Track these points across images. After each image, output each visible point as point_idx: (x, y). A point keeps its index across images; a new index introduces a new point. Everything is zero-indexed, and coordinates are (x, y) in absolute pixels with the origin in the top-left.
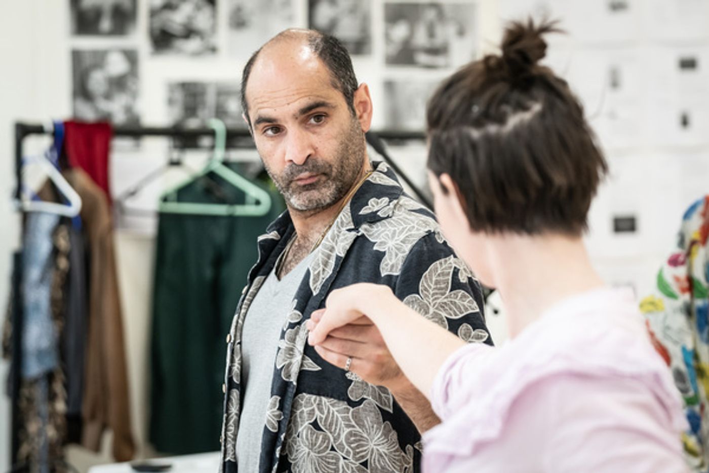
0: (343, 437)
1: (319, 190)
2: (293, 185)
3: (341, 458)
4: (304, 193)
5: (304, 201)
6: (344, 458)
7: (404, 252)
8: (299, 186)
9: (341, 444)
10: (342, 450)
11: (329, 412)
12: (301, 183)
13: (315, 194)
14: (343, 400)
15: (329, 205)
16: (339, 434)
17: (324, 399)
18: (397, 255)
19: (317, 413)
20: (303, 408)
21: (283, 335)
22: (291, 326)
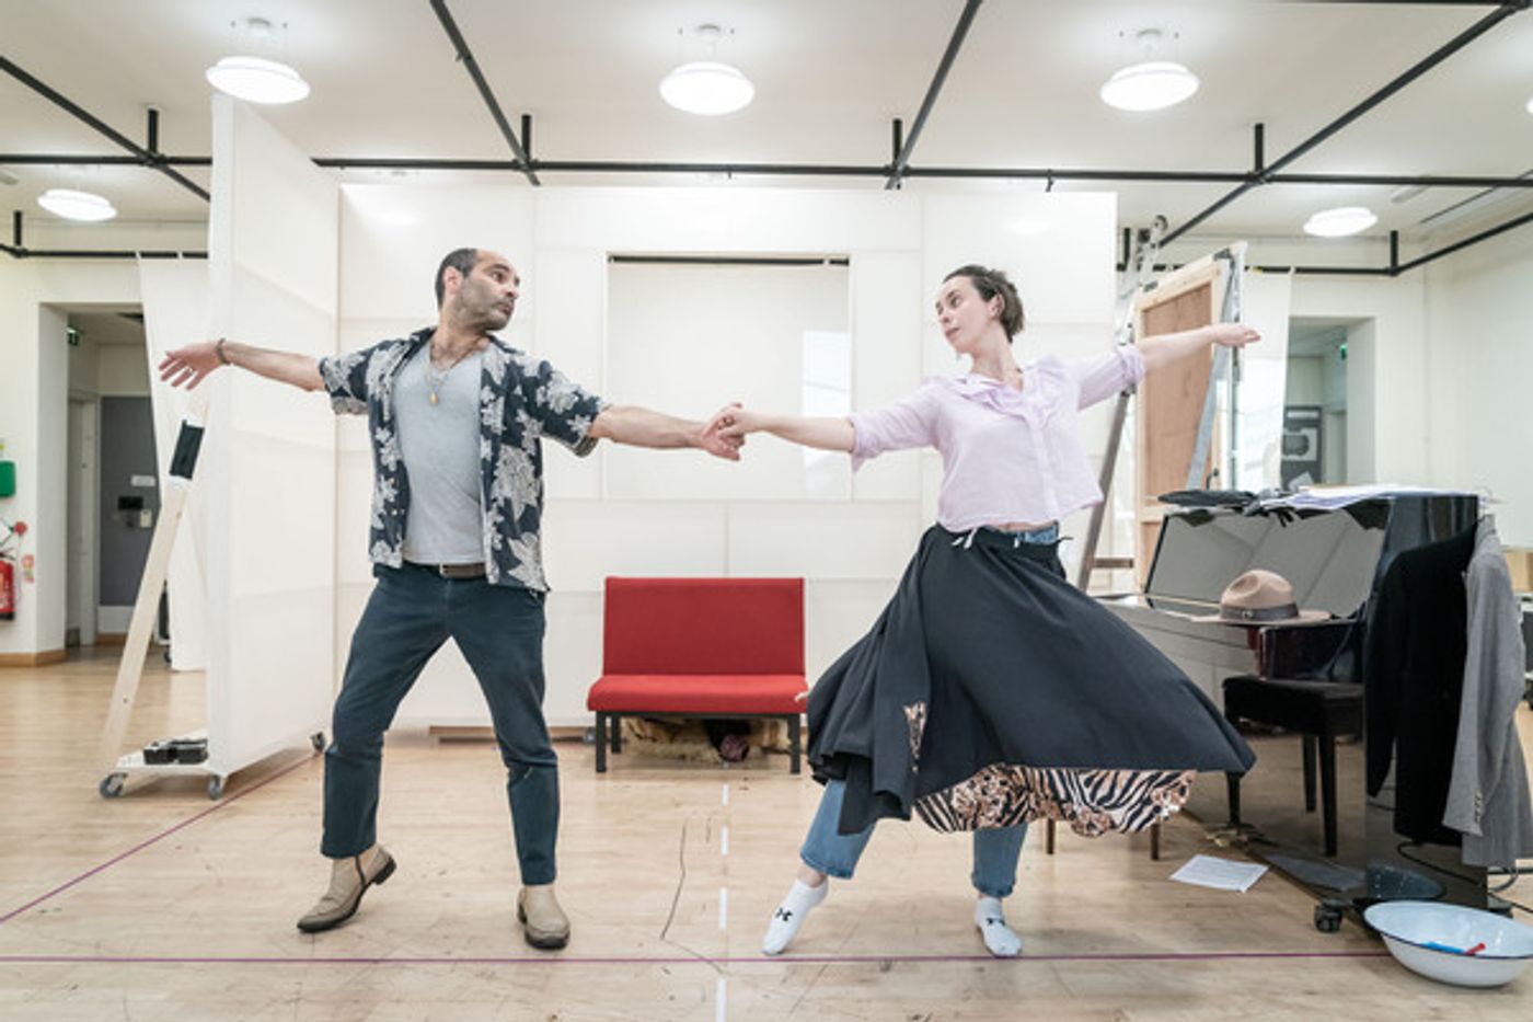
21: (483, 405)
22: (490, 401)
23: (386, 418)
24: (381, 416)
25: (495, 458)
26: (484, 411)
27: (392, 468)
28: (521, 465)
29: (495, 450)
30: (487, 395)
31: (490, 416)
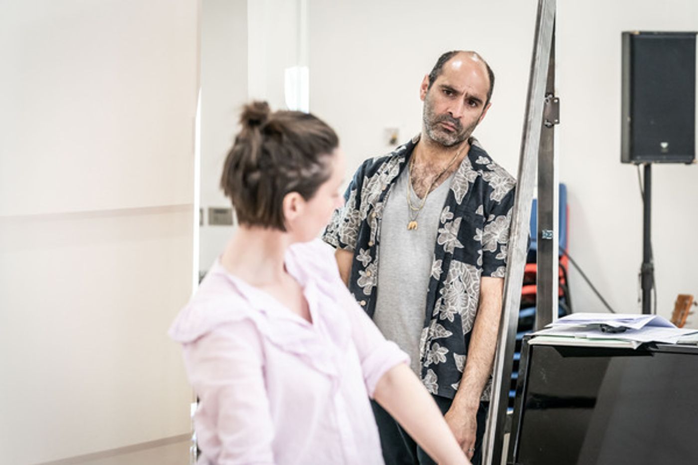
0: (471, 286)
1: (450, 136)
2: (440, 125)
3: (470, 298)
4: (442, 132)
5: (440, 136)
6: (471, 297)
7: (505, 191)
8: (443, 128)
9: (470, 289)
10: (470, 293)
11: (465, 272)
12: (445, 126)
13: (447, 137)
14: (474, 265)
15: (452, 146)
16: (470, 285)
17: (464, 264)
18: (501, 191)
19: (460, 272)
20: (454, 268)
21: (441, 226)
22: (448, 221)
23: (371, 244)
24: (368, 239)
25: (444, 275)
26: (441, 231)
27: (367, 292)
28: (474, 282)
29: (445, 268)
30: (447, 214)
31: (445, 235)
